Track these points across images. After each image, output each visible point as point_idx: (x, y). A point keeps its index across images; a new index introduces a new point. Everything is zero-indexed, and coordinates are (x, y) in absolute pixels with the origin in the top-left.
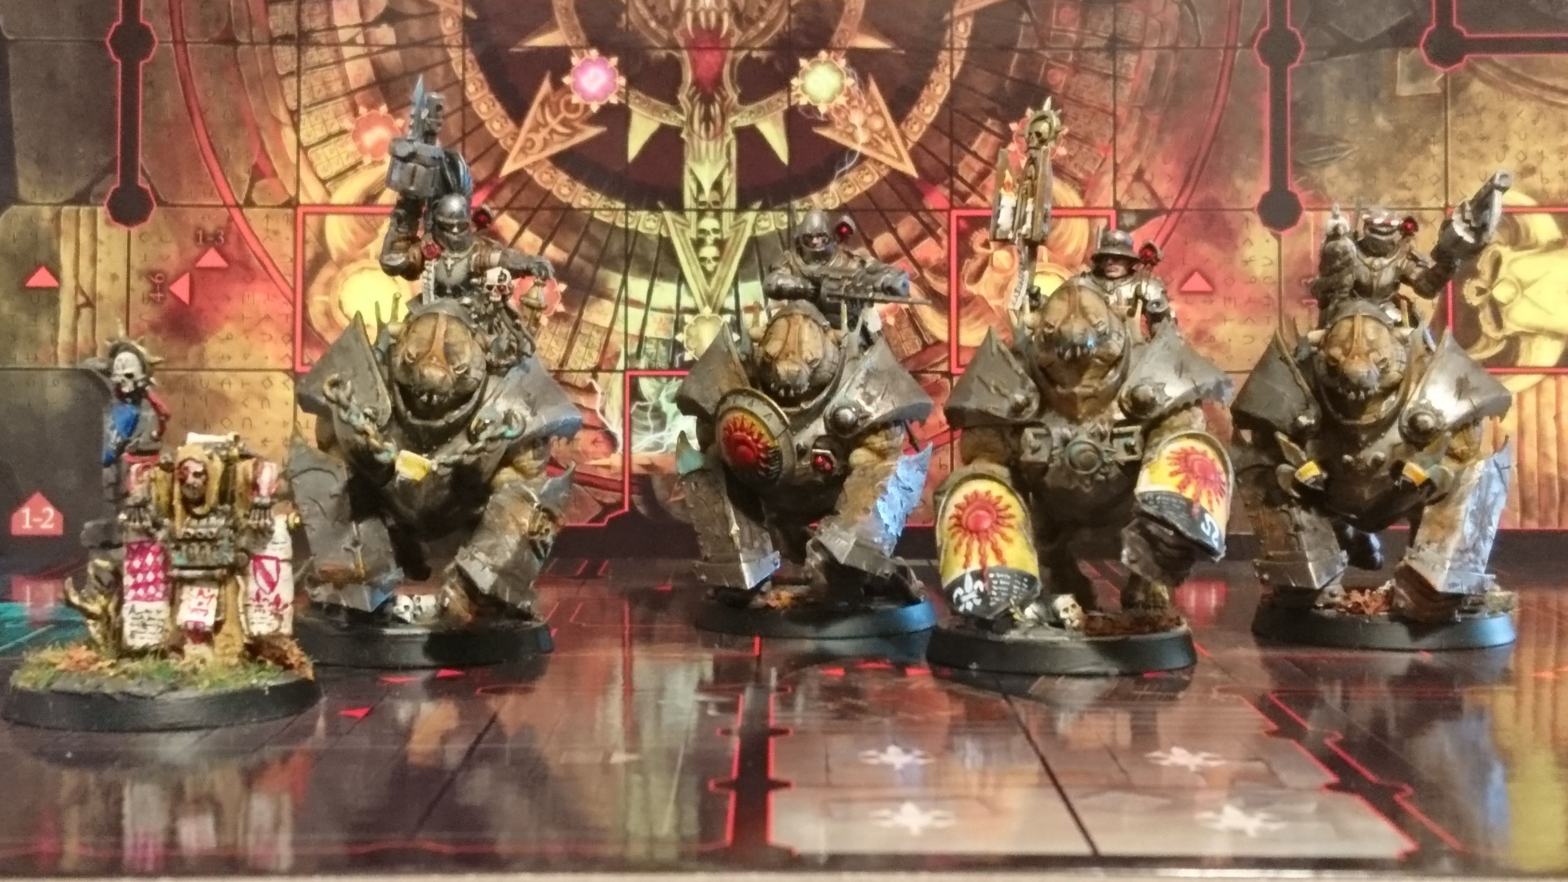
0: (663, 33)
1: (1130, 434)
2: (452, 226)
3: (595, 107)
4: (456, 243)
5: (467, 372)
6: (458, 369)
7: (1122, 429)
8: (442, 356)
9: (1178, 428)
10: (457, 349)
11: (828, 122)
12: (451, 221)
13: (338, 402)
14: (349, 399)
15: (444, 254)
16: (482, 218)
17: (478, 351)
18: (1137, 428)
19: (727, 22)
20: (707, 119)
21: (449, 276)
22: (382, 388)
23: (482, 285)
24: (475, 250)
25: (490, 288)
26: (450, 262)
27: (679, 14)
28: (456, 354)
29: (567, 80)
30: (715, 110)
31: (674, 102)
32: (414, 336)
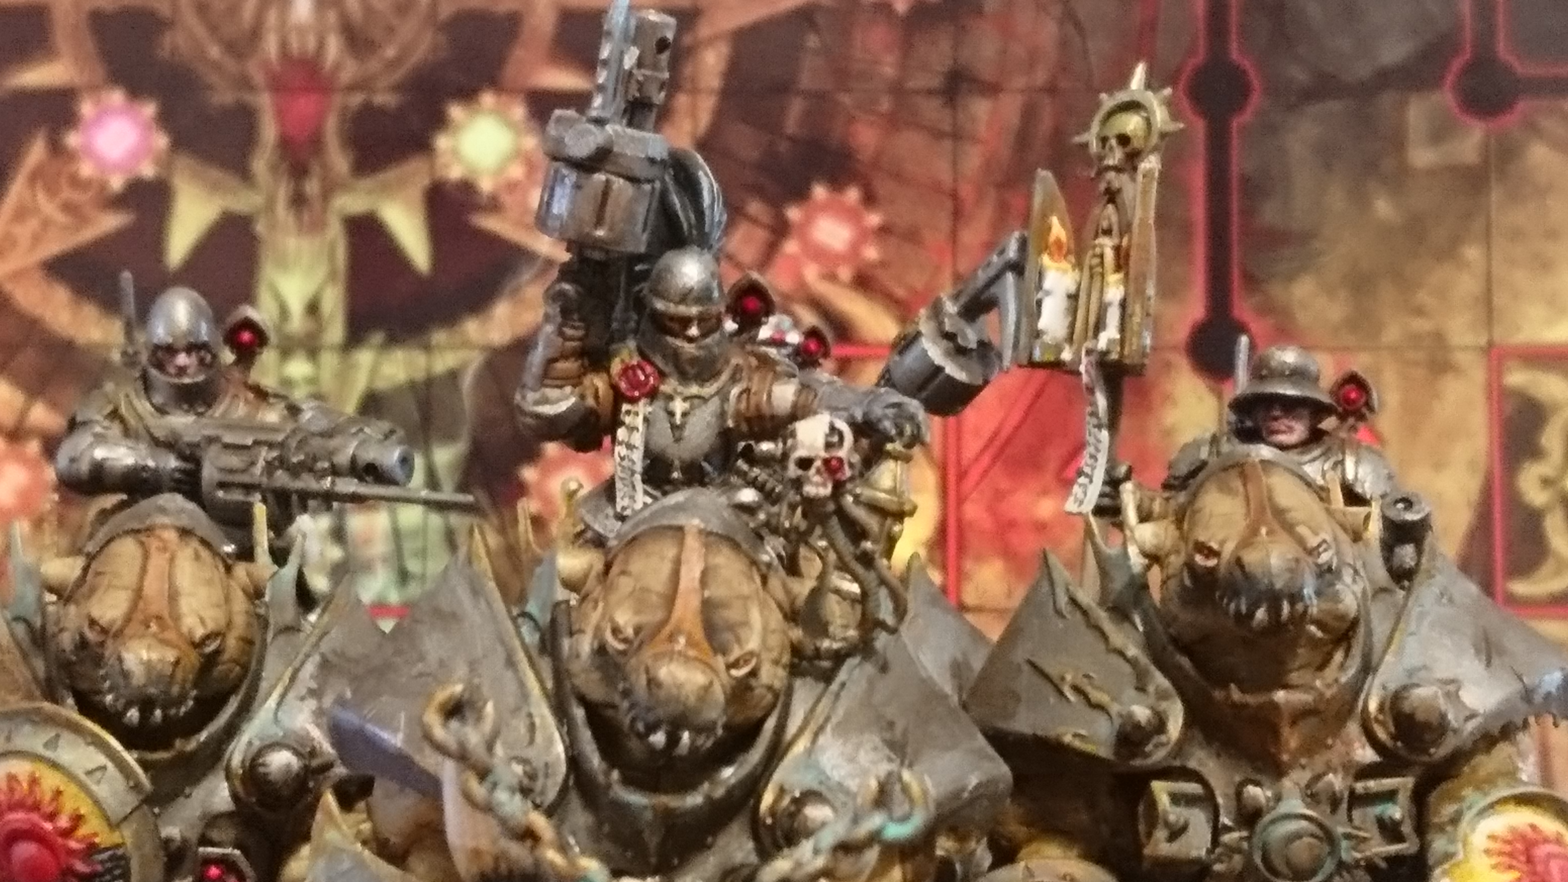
0: (231, 65)
1: (1390, 796)
2: (686, 322)
3: (117, 183)
4: (694, 361)
5: (754, 673)
6: (735, 665)
7: (1373, 785)
8: (699, 634)
9: (1491, 781)
10: (732, 615)
11: (494, 205)
12: (683, 310)
13: (462, 757)
14: (490, 747)
15: (665, 388)
16: (753, 303)
17: (776, 618)
18: (1405, 783)
19: (334, 47)
20: (298, 201)
21: (678, 440)
22: (543, 713)
23: (785, 456)
24: (734, 379)
25: (805, 463)
26: (679, 406)
27: (256, 34)
28: (731, 628)
29: (73, 140)
30: (312, 187)
31: (244, 174)
32: (625, 585)
